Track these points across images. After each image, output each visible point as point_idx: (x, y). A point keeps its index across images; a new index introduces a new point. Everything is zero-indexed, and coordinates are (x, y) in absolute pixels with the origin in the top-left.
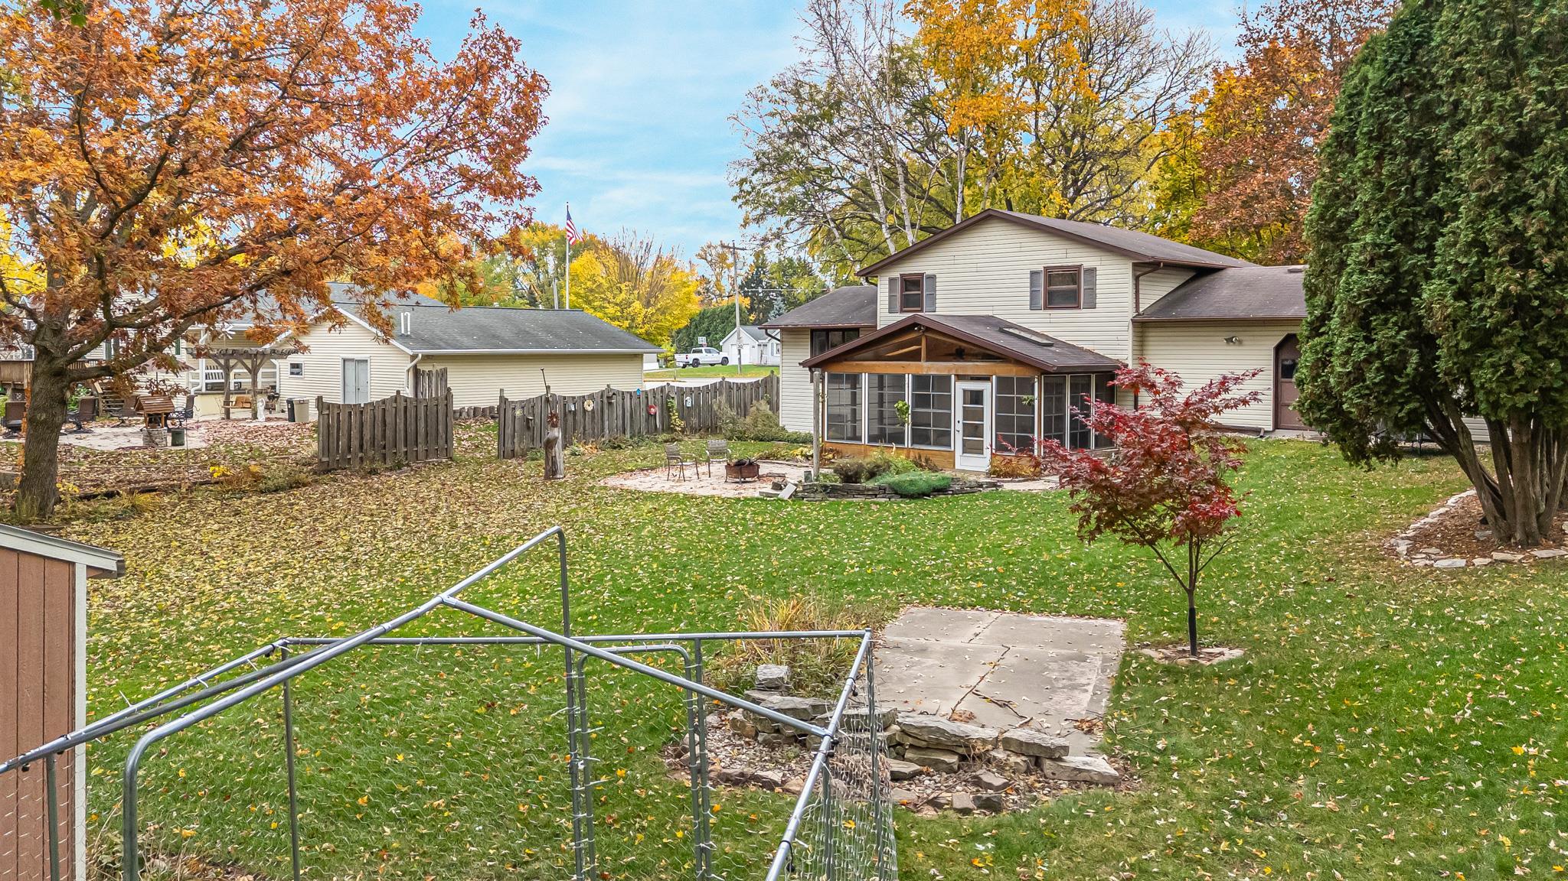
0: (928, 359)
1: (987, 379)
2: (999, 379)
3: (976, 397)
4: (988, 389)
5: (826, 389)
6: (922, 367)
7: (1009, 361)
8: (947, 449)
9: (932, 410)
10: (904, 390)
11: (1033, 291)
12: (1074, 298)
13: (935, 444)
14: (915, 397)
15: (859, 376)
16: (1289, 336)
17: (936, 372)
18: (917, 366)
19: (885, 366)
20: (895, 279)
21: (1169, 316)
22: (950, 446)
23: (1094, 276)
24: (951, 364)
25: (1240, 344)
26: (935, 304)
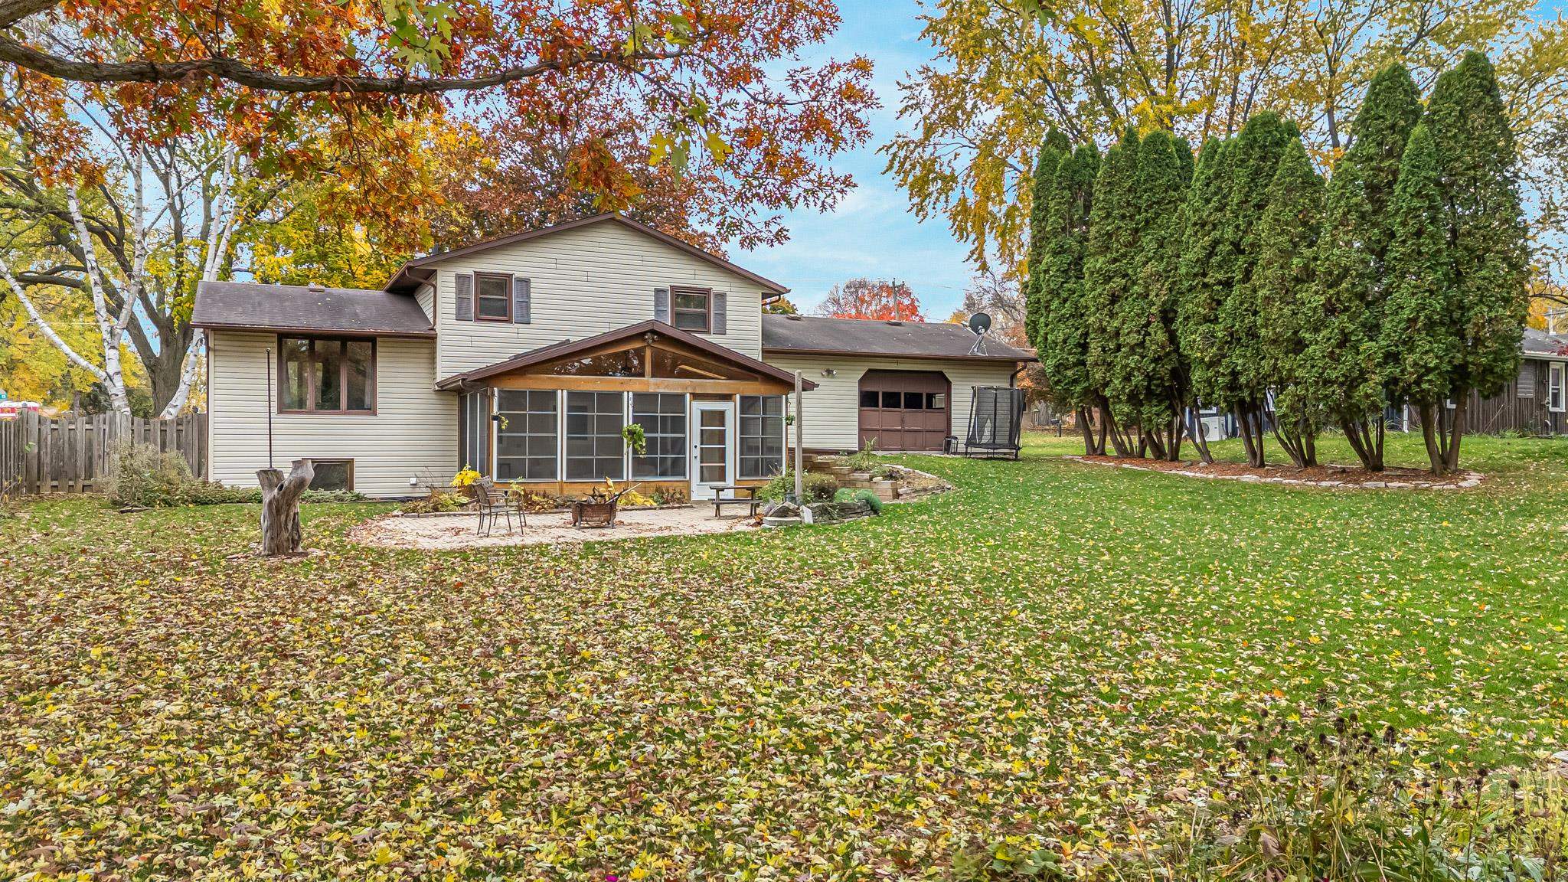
0: (655, 374)
2: (742, 398)
3: (717, 418)
4: (731, 410)
5: (495, 411)
6: (648, 384)
7: (756, 379)
8: (681, 478)
9: (659, 435)
10: (621, 411)
11: (657, 312)
12: (703, 321)
13: (663, 474)
14: (636, 420)
15: (553, 394)
16: (870, 371)
17: (666, 391)
18: (641, 383)
19: (596, 381)
20: (466, 278)
21: (789, 347)
22: (684, 475)
23: (724, 302)
24: (687, 381)
25: (833, 376)
26: (528, 314)
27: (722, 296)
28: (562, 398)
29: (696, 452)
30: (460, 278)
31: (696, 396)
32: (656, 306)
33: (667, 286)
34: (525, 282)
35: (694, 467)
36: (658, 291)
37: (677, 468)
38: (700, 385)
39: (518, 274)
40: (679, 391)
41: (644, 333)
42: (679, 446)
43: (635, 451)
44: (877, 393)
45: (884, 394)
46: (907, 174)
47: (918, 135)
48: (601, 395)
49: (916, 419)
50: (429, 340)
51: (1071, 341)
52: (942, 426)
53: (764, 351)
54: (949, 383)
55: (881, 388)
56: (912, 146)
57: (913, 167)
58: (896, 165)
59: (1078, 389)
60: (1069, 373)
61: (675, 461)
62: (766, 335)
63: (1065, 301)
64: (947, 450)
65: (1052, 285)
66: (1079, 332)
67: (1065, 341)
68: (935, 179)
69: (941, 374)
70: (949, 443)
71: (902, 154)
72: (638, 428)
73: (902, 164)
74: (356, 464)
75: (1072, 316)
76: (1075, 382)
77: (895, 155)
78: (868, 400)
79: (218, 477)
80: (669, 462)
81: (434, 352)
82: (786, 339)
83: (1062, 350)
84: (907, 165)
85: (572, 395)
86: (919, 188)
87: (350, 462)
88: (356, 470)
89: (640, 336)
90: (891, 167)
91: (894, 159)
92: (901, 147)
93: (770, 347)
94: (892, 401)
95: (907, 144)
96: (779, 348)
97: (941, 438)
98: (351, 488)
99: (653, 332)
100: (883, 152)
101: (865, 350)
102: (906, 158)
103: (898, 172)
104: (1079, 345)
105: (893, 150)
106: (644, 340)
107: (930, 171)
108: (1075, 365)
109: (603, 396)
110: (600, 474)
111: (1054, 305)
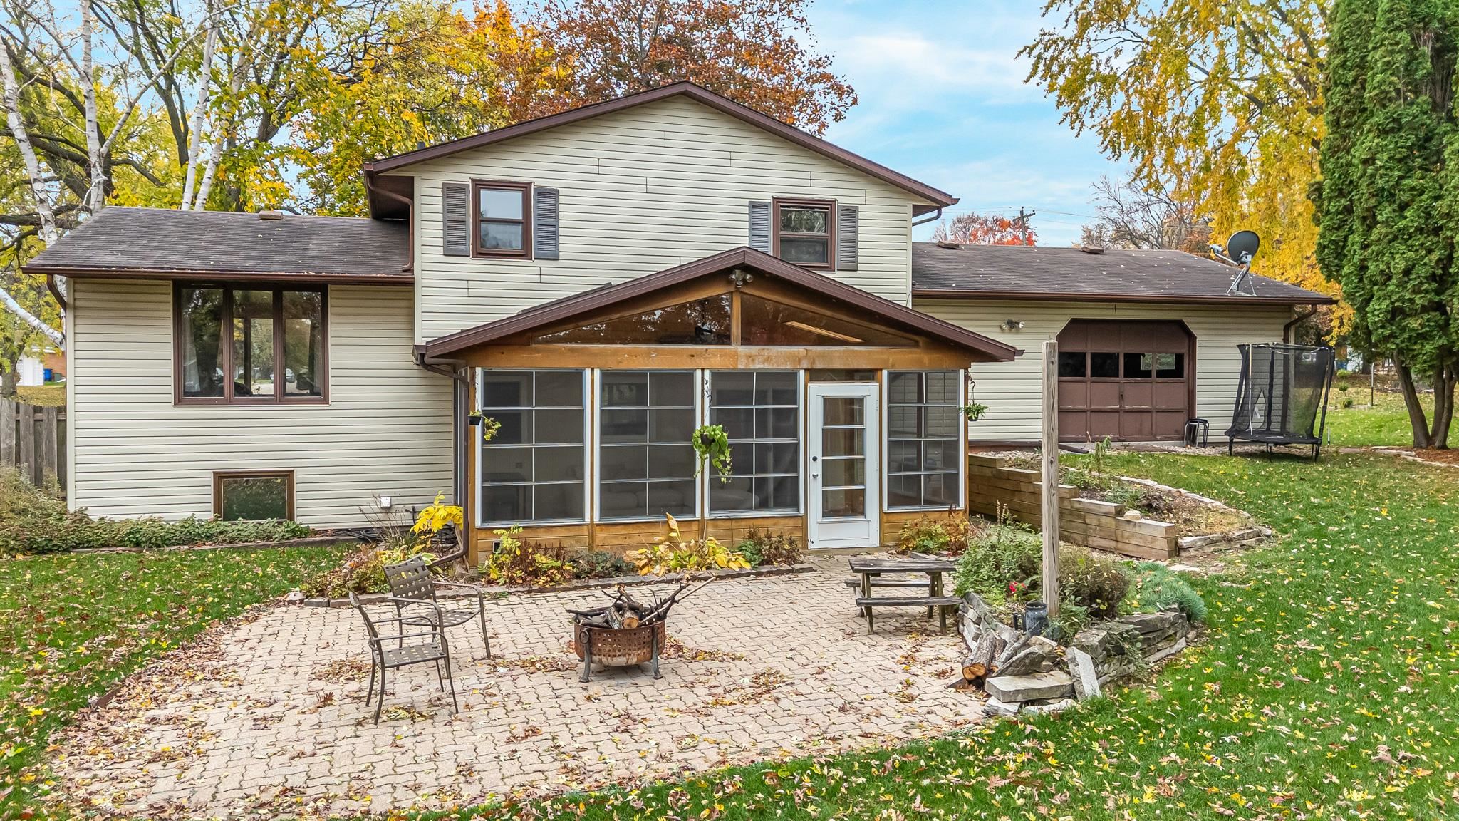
0: (746, 340)
1: (868, 375)
2: (894, 377)
3: (850, 409)
4: (872, 395)
5: (479, 407)
6: (735, 356)
7: (916, 344)
8: (789, 512)
9: (754, 441)
10: (692, 403)
11: (753, 237)
12: (823, 251)
13: (763, 505)
14: (718, 417)
15: (577, 377)
16: (1074, 321)
17: (767, 367)
18: (723, 355)
19: (648, 353)
20: (461, 188)
21: (953, 287)
22: (795, 504)
23: (856, 220)
24: (799, 350)
25: (1018, 331)
26: (556, 245)
27: (852, 211)
28: (592, 383)
29: (816, 469)
30: (448, 189)
31: (816, 375)
32: (752, 228)
33: (767, 198)
34: (553, 193)
35: (813, 494)
36: (755, 206)
37: (786, 494)
38: (822, 356)
39: (539, 183)
40: (788, 367)
41: (730, 270)
42: (788, 457)
43: (714, 471)
44: (1084, 355)
45: (1094, 355)
46: (1054, 77)
47: (1070, 32)
48: (658, 376)
49: (1140, 394)
50: (404, 287)
51: (1421, 271)
52: (1181, 403)
53: (916, 296)
54: (1191, 338)
55: (1089, 348)
56: (1061, 45)
57: (1062, 69)
58: (1041, 67)
59: (1429, 347)
60: (1414, 323)
61: (780, 483)
62: (917, 273)
63: (1403, 207)
64: (1191, 439)
65: (1380, 183)
66: (1435, 256)
67: (1407, 272)
68: (1091, 81)
69: (1181, 325)
70: (1193, 431)
71: (1048, 55)
72: (718, 432)
73: (1048, 67)
74: (297, 479)
75: (1420, 230)
76: (1424, 337)
77: (1039, 57)
78: (1069, 365)
79: (81, 503)
80: (771, 486)
81: (412, 308)
82: (946, 277)
83: (1402, 285)
84: (1055, 68)
85: (611, 381)
86: (1071, 93)
87: (288, 475)
88: (297, 487)
89: (723, 275)
90: (1035, 71)
91: (1038, 62)
92: (1046, 48)
93: (923, 288)
94: (1104, 366)
95: (1054, 42)
96: (938, 289)
97: (1180, 421)
98: (291, 518)
99: (745, 268)
100: (1025, 55)
101: (1069, 290)
102: (1052, 59)
103: (1044, 77)
104: (1433, 277)
105: (1035, 53)
106: (730, 282)
107: (1086, 72)
108: (1424, 309)
109: (662, 377)
110: (658, 509)
111: (1385, 213)
